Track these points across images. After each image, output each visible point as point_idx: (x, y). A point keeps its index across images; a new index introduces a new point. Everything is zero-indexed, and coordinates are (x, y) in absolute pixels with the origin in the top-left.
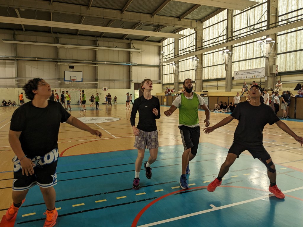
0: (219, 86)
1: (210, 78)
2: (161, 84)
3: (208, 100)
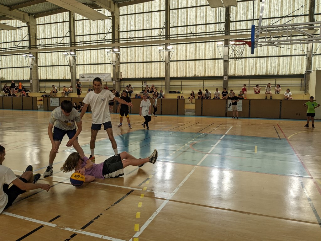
1: (48, 78)
3: (58, 101)
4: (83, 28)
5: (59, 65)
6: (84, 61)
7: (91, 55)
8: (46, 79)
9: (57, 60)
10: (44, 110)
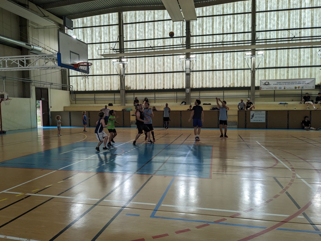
0: (225, 97)
1: (204, 86)
2: (68, 92)
3: (264, 116)
4: (266, 22)
5: (225, 69)
6: (265, 63)
7: (277, 56)
8: (201, 87)
9: (221, 62)
10: (239, 127)
